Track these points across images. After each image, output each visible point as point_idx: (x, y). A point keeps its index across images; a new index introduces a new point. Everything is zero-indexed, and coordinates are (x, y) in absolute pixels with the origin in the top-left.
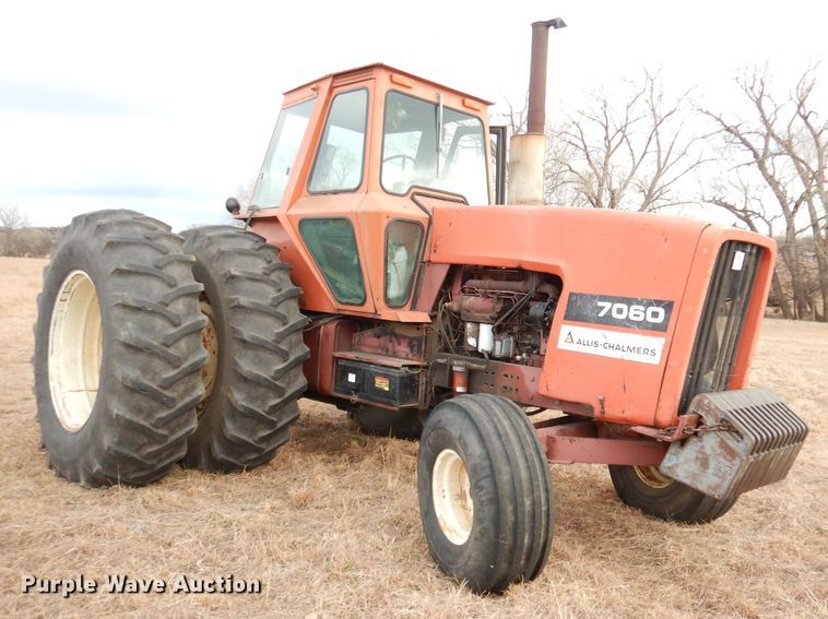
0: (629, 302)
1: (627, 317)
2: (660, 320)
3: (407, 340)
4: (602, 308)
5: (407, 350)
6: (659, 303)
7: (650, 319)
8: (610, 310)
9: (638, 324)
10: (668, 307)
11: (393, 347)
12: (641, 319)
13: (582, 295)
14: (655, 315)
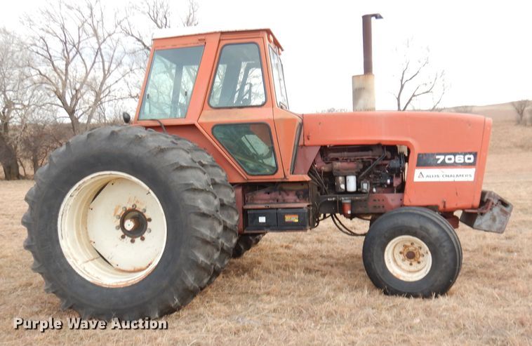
0: (455, 155)
1: (455, 162)
2: (472, 161)
3: (294, 192)
4: (439, 159)
5: (295, 197)
6: (470, 153)
7: (467, 161)
8: (444, 160)
9: (461, 164)
10: (475, 155)
11: (283, 197)
12: (462, 161)
13: (425, 154)
14: (469, 159)
